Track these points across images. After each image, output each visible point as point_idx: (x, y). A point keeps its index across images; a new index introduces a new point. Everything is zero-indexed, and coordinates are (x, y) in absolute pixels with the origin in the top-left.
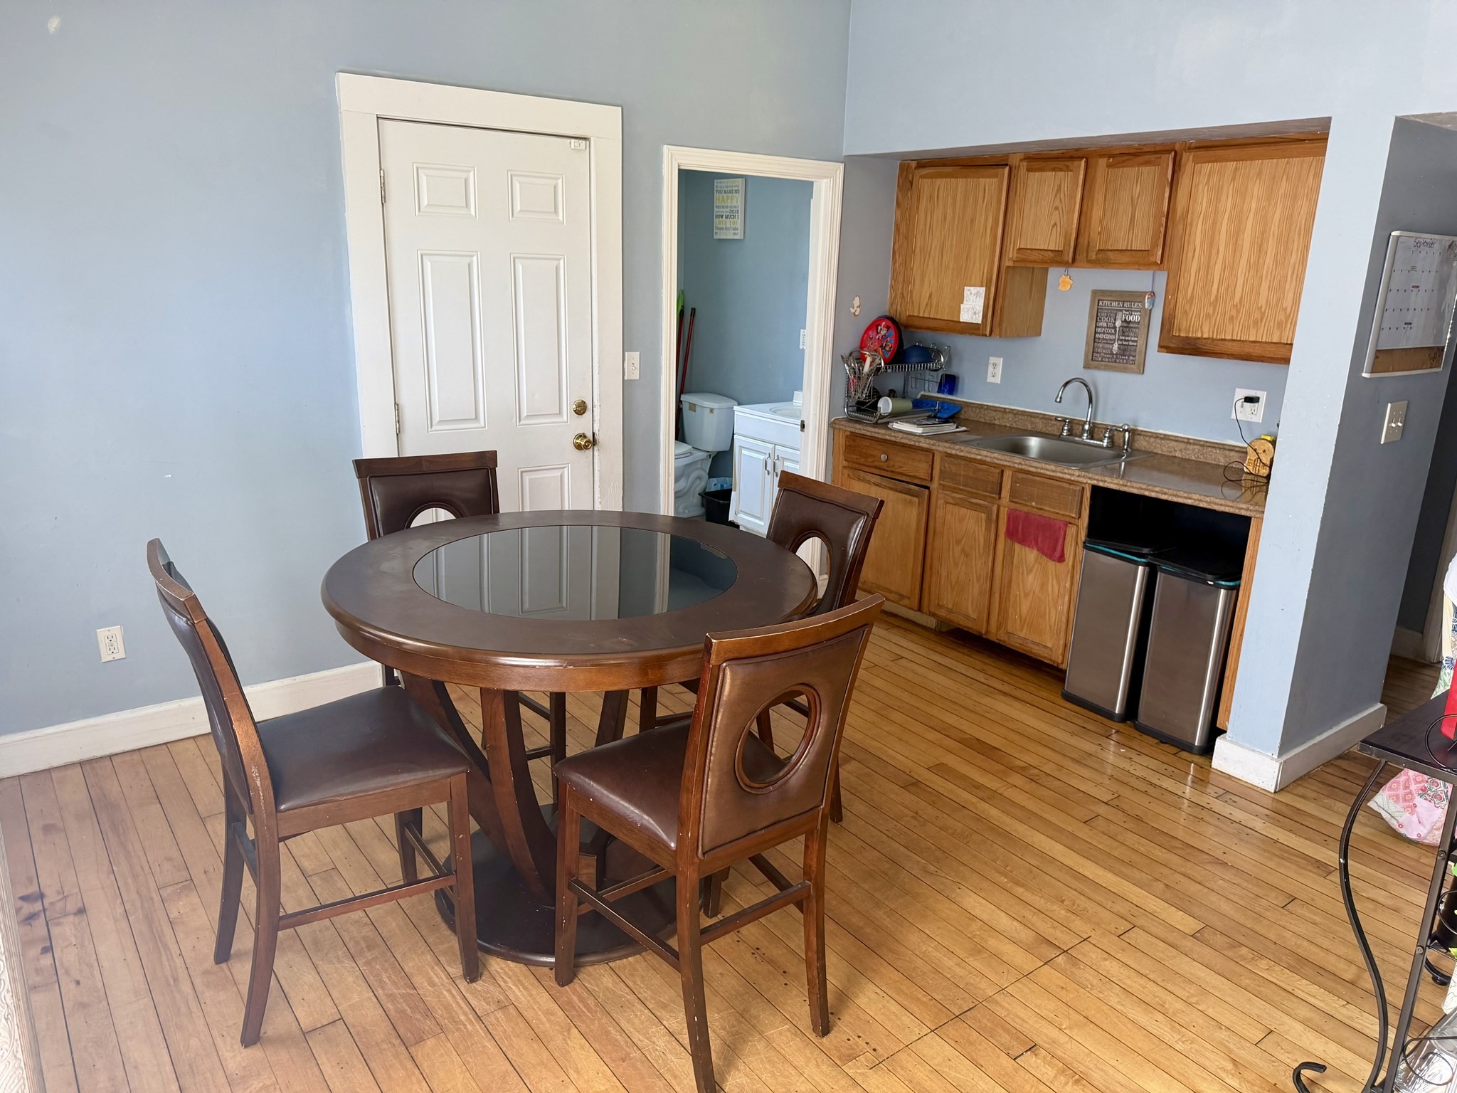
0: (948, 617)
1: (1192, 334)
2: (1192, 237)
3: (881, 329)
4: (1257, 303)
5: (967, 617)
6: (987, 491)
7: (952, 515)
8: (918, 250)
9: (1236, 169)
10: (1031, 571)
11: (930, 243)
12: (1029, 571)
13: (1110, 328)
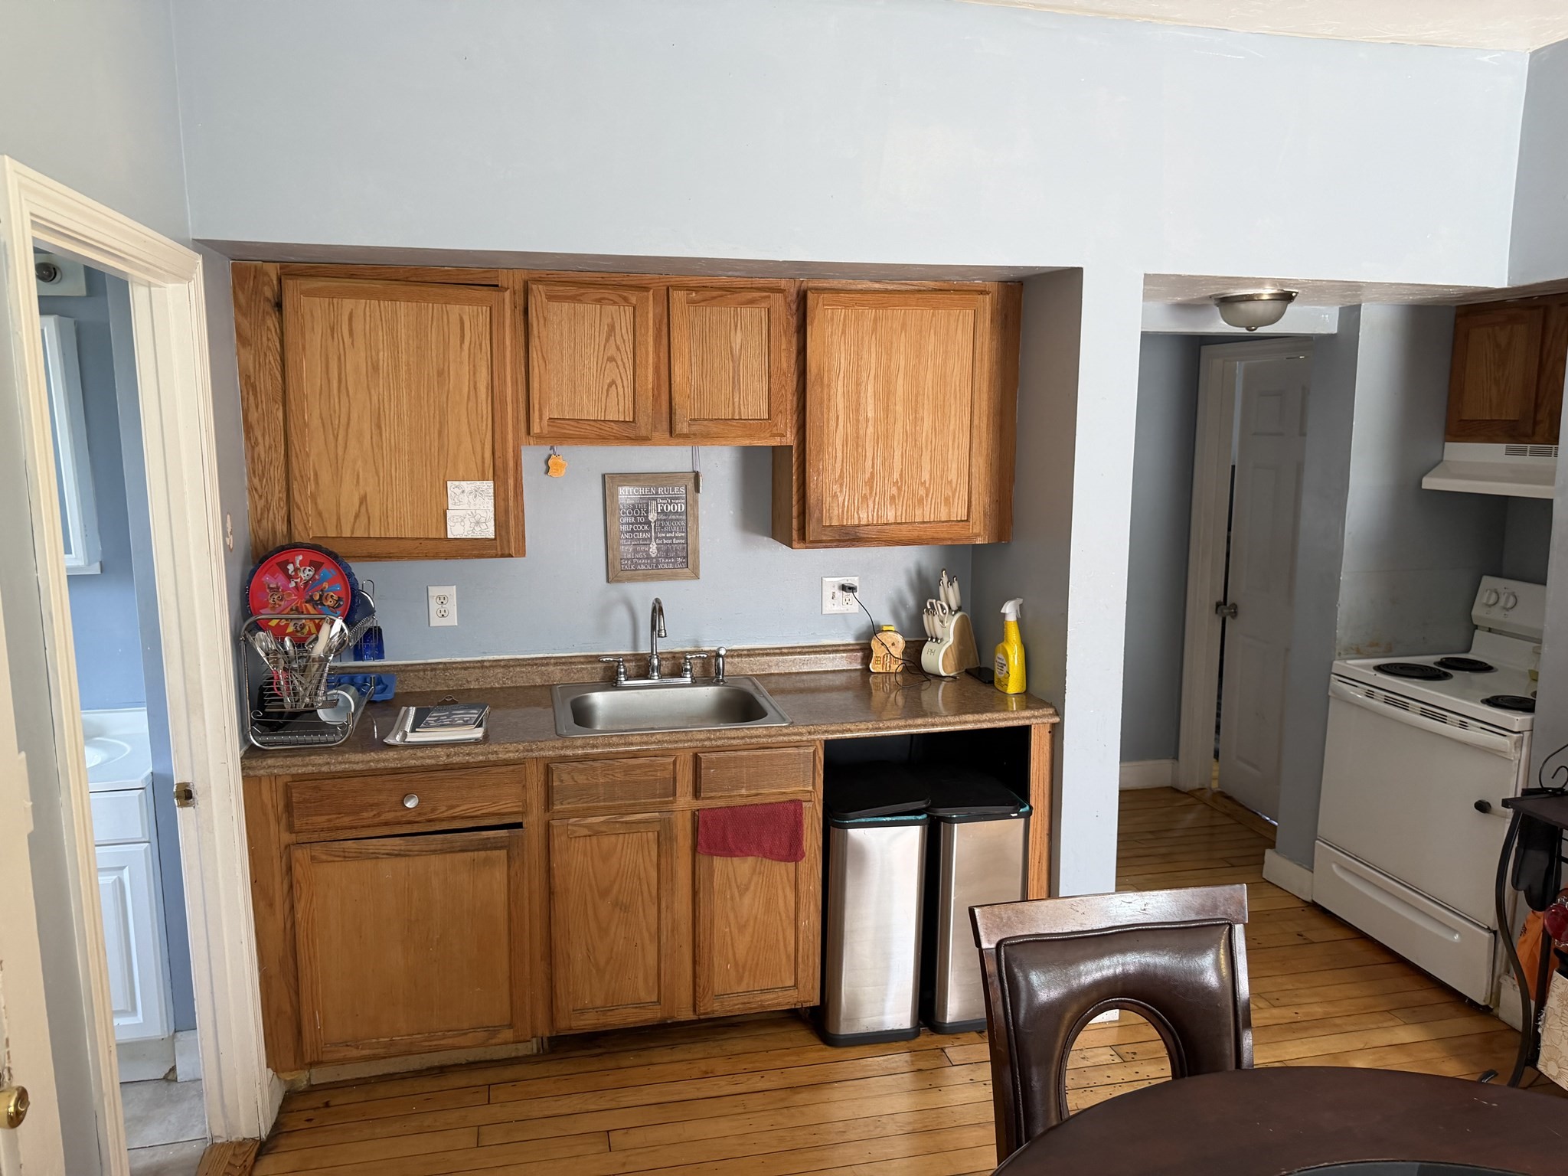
0: (601, 1021)
1: (847, 522)
3: (296, 570)
4: (920, 479)
6: (654, 796)
7: (585, 855)
9: (876, 320)
10: (747, 889)
12: (743, 890)
13: (640, 523)
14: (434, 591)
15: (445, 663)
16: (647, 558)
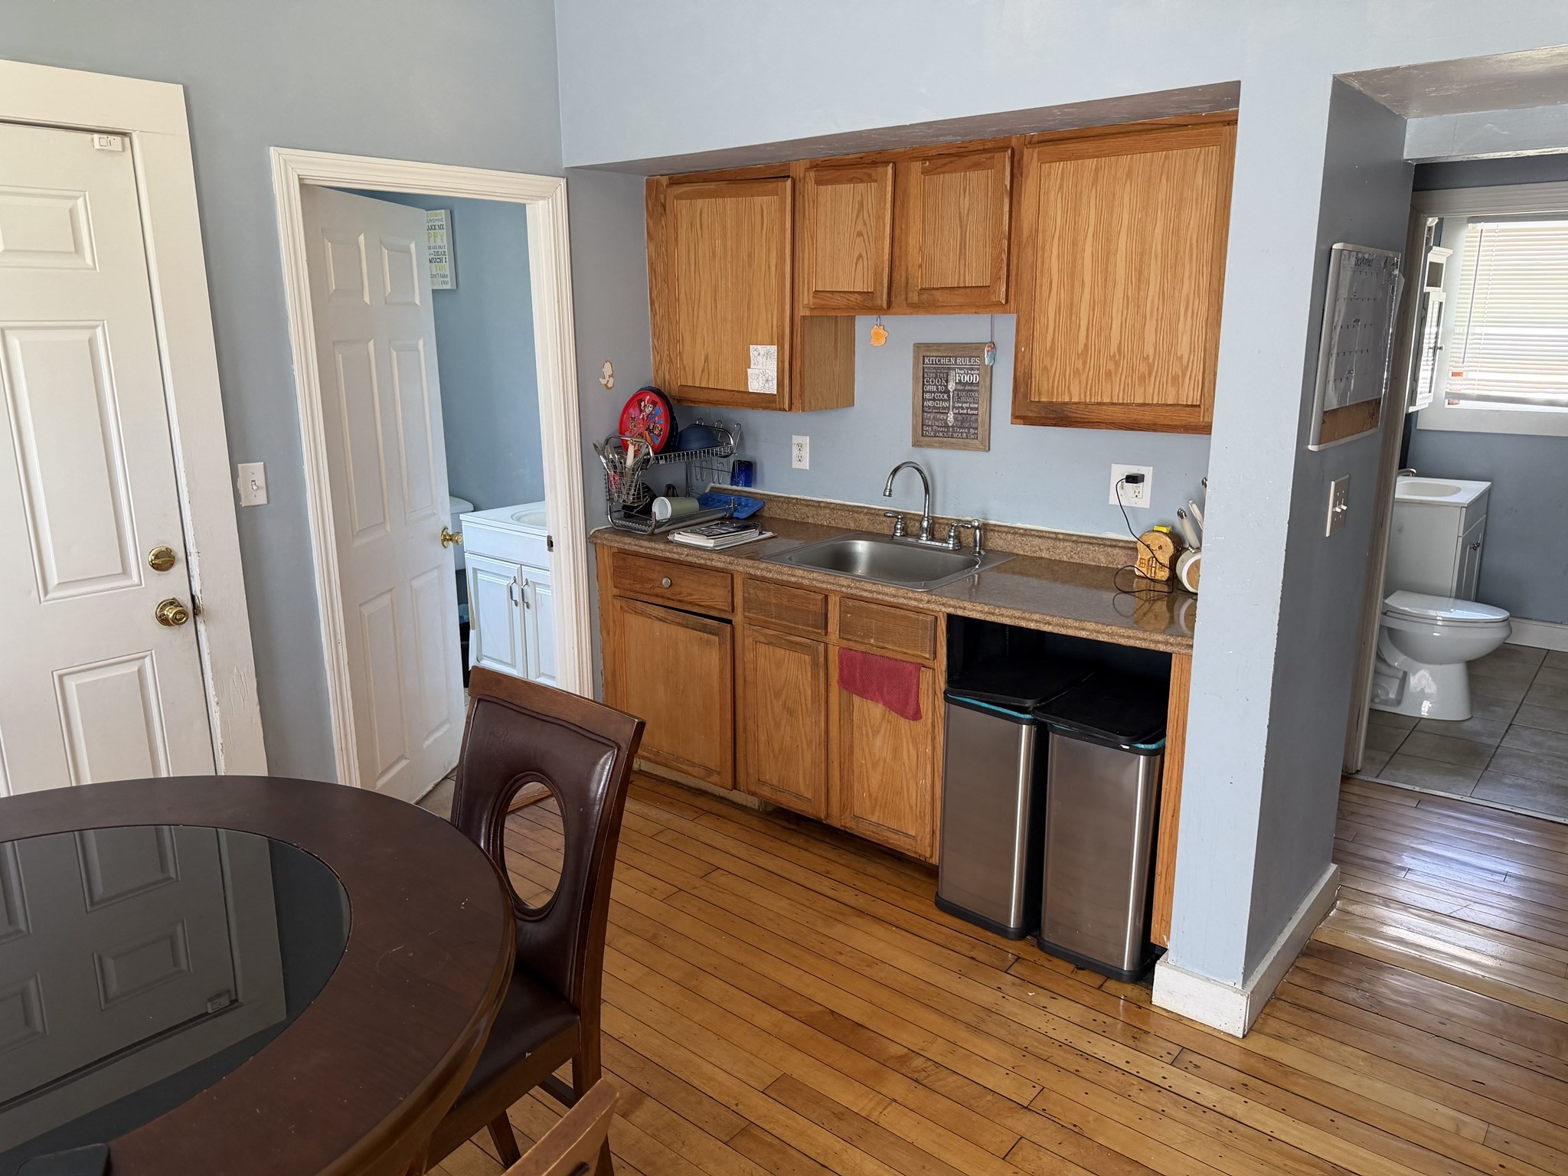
0: (774, 797)
1: (1057, 398)
2: (1046, 266)
3: (645, 406)
4: (1143, 352)
5: (799, 797)
6: (808, 625)
7: (765, 658)
8: (682, 297)
9: (1097, 169)
10: (878, 732)
11: (697, 288)
12: (876, 732)
13: (941, 392)
14: (796, 439)
15: (797, 499)
16: (945, 427)
